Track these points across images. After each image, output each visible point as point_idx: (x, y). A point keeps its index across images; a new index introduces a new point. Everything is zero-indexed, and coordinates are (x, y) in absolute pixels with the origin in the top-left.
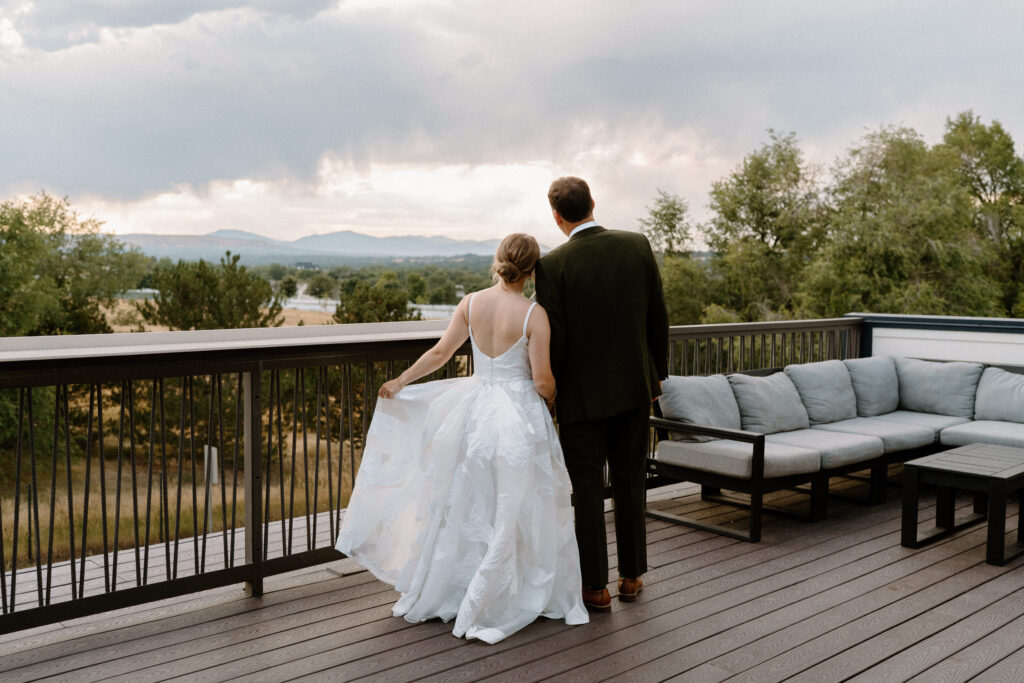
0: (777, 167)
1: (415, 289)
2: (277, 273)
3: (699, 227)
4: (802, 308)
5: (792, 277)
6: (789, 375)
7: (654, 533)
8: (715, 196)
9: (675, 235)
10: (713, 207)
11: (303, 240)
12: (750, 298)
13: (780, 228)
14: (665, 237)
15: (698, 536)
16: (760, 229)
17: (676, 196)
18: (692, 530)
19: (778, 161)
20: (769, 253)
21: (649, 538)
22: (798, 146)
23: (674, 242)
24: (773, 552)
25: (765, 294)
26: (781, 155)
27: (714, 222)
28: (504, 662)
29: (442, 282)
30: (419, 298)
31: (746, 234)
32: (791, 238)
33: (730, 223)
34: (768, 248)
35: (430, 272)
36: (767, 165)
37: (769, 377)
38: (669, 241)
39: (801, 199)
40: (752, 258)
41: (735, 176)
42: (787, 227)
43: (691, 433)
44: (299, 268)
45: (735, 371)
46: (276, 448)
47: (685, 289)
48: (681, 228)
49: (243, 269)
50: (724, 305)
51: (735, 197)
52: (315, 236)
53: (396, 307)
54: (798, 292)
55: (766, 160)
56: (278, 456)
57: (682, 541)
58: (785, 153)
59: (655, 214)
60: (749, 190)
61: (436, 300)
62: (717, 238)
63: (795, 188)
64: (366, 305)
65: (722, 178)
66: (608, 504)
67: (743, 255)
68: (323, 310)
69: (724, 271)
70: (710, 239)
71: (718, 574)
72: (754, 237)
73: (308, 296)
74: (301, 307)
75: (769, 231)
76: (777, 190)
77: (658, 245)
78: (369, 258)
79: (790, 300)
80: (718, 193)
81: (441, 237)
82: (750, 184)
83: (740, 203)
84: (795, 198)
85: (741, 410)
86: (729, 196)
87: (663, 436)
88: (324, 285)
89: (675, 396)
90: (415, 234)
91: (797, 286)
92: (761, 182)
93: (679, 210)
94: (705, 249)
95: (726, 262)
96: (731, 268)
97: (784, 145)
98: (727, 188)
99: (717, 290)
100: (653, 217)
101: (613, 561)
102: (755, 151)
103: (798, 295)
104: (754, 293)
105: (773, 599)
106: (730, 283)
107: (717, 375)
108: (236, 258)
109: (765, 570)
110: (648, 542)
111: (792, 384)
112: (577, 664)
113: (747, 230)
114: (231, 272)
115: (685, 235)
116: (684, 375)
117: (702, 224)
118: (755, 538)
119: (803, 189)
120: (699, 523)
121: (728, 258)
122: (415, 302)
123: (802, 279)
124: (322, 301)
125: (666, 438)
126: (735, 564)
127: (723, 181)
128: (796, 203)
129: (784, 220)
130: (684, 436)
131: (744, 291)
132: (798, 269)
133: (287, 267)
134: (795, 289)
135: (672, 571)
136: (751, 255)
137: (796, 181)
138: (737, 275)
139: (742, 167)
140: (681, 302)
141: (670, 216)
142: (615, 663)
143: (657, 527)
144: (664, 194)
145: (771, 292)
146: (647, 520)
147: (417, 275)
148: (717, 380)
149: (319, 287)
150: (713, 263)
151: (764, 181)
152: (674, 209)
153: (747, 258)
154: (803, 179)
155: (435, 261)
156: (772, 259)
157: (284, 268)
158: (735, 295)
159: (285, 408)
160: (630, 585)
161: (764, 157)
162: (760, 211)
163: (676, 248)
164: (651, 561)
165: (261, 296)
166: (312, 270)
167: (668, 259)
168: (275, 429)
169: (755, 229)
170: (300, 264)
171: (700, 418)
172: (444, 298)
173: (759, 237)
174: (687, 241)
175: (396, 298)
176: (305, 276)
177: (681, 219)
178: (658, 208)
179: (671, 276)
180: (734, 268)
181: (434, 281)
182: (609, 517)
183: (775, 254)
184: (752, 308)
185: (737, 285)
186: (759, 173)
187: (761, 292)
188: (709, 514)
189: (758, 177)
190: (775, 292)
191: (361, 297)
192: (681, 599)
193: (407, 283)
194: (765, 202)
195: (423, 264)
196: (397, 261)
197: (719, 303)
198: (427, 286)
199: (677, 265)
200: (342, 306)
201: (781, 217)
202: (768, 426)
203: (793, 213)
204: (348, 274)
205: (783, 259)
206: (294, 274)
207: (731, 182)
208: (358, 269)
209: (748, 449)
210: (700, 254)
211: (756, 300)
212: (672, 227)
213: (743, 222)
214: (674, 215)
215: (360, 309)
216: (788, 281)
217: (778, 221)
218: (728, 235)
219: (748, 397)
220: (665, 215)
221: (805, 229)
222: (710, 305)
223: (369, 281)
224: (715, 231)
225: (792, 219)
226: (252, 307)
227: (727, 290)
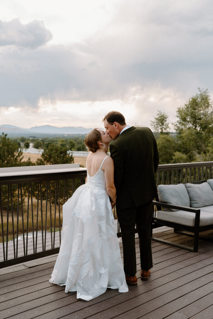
0: (201, 102)
1: (71, 146)
2: (23, 140)
3: (172, 124)
4: (209, 153)
5: (206, 142)
6: (209, 183)
7: (155, 248)
8: (178, 112)
9: (164, 127)
10: (178, 117)
11: (32, 128)
12: (190, 149)
13: (202, 124)
14: (160, 128)
15: (173, 249)
16: (195, 125)
17: (165, 113)
18: (170, 246)
19: (201, 100)
20: (197, 133)
21: (153, 250)
22: (209, 94)
23: (163, 129)
24: (203, 256)
25: (196, 148)
26: (202, 97)
27: (178, 122)
28: (91, 311)
29: (81, 143)
30: (73, 149)
31: (190, 126)
32: (206, 128)
33: (184, 122)
34: (197, 131)
35: (76, 139)
36: (197, 101)
37: (201, 184)
38: (162, 129)
39: (210, 114)
40: (192, 135)
41: (186, 105)
42: (204, 124)
43: (170, 208)
44: (31, 138)
45: (188, 182)
46: (20, 203)
47: (167, 146)
48: (166, 124)
49: (8, 139)
50: (181, 152)
51: (186, 113)
52: (36, 127)
53: (63, 153)
54: (208, 147)
55: (197, 99)
56: (21, 206)
57: (166, 251)
58: (204, 97)
59: (157, 119)
60: (191, 110)
61: (79, 150)
62: (179, 128)
63: (207, 109)
64: (53, 152)
65: (181, 106)
66: (137, 235)
67: (188, 134)
68: (39, 153)
69: (181, 140)
70: (176, 128)
71: (181, 267)
72: (192, 127)
73: (33, 148)
74: (31, 152)
75: (198, 125)
76: (201, 110)
77: (158, 130)
78: (56, 135)
79: (205, 150)
80: (179, 111)
81: (81, 127)
82: (191, 108)
83: (188, 115)
84: (207, 113)
85: (190, 198)
86: (183, 113)
87: (159, 209)
88: (39, 144)
89: (165, 193)
90: (71, 126)
91: (207, 145)
92: (195, 107)
93: (165, 117)
94: (175, 131)
95: (182, 137)
96: (184, 139)
97: (203, 94)
98: (183, 110)
99: (178, 147)
100: (156, 120)
101: (138, 261)
102: (193, 96)
103: (208, 148)
104: (192, 147)
105: (204, 279)
106: (183, 144)
107: (181, 184)
108: (6, 135)
109: (200, 265)
110: (152, 252)
111: (210, 187)
112: (123, 312)
113: (190, 125)
114: (4, 140)
115: (167, 126)
116: (167, 184)
117: (174, 122)
118: (196, 250)
119: (210, 110)
120: (173, 243)
121: (183, 135)
122: (71, 150)
123: (210, 143)
124: (39, 150)
125: (161, 210)
126: (187, 262)
127: (181, 107)
128: (208, 115)
129: (203, 121)
130: (167, 209)
131: (188, 147)
132: (208, 139)
133: (27, 138)
134: (207, 146)
135: (163, 265)
136: (191, 134)
137: (208, 107)
138: (186, 141)
139: (189, 102)
140: (166, 151)
141: (162, 120)
142: (139, 311)
143: (156, 245)
144: (160, 112)
145: (198, 147)
146: (152, 242)
147: (72, 141)
148: (181, 186)
149: (37, 145)
150: (177, 136)
151: (196, 107)
152: (163, 117)
153: (190, 135)
154: (211, 106)
155: (79, 136)
156: (199, 135)
157: (26, 138)
158: (185, 148)
159: (24, 189)
160: (145, 273)
161: (196, 98)
162: (195, 118)
163: (164, 131)
164: (154, 261)
165: (15, 149)
166: (35, 139)
167: (161, 135)
168: (20, 196)
169: (193, 125)
170: (31, 137)
171: (174, 202)
172: (81, 149)
173: (194, 127)
174: (168, 129)
175: (63, 150)
176: (32, 141)
177: (166, 121)
178: (158, 117)
179: (162, 141)
180: (185, 138)
181: (78, 143)
182: (137, 241)
183: (200, 133)
184: (191, 153)
185: (186, 145)
186: (194, 104)
187: (195, 147)
188: (177, 239)
189: (194, 105)
190: (200, 148)
191: (51, 149)
192: (166, 279)
193: (69, 144)
194: (196, 115)
195: (74, 137)
196: (65, 136)
197: (179, 151)
198: (76, 144)
199: (164, 138)
200: (44, 152)
201: (202, 120)
202: (201, 204)
203: (207, 118)
204: (48, 140)
205: (203, 135)
206: (29, 140)
207: (184, 107)
208: (51, 139)
209: (193, 215)
210: (172, 133)
211: (193, 150)
212: (163, 124)
213: (188, 122)
214: (163, 119)
215: (50, 154)
216: (204, 143)
217: (201, 121)
218: (183, 126)
219: (193, 193)
220: (160, 119)
221: (211, 124)
222: (176, 152)
223: (55, 143)
224: (178, 125)
225: (206, 121)
226: (12, 153)
227: (182, 147)
